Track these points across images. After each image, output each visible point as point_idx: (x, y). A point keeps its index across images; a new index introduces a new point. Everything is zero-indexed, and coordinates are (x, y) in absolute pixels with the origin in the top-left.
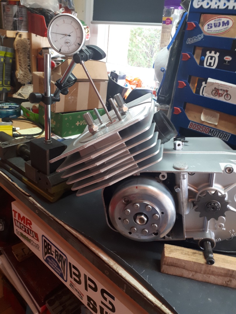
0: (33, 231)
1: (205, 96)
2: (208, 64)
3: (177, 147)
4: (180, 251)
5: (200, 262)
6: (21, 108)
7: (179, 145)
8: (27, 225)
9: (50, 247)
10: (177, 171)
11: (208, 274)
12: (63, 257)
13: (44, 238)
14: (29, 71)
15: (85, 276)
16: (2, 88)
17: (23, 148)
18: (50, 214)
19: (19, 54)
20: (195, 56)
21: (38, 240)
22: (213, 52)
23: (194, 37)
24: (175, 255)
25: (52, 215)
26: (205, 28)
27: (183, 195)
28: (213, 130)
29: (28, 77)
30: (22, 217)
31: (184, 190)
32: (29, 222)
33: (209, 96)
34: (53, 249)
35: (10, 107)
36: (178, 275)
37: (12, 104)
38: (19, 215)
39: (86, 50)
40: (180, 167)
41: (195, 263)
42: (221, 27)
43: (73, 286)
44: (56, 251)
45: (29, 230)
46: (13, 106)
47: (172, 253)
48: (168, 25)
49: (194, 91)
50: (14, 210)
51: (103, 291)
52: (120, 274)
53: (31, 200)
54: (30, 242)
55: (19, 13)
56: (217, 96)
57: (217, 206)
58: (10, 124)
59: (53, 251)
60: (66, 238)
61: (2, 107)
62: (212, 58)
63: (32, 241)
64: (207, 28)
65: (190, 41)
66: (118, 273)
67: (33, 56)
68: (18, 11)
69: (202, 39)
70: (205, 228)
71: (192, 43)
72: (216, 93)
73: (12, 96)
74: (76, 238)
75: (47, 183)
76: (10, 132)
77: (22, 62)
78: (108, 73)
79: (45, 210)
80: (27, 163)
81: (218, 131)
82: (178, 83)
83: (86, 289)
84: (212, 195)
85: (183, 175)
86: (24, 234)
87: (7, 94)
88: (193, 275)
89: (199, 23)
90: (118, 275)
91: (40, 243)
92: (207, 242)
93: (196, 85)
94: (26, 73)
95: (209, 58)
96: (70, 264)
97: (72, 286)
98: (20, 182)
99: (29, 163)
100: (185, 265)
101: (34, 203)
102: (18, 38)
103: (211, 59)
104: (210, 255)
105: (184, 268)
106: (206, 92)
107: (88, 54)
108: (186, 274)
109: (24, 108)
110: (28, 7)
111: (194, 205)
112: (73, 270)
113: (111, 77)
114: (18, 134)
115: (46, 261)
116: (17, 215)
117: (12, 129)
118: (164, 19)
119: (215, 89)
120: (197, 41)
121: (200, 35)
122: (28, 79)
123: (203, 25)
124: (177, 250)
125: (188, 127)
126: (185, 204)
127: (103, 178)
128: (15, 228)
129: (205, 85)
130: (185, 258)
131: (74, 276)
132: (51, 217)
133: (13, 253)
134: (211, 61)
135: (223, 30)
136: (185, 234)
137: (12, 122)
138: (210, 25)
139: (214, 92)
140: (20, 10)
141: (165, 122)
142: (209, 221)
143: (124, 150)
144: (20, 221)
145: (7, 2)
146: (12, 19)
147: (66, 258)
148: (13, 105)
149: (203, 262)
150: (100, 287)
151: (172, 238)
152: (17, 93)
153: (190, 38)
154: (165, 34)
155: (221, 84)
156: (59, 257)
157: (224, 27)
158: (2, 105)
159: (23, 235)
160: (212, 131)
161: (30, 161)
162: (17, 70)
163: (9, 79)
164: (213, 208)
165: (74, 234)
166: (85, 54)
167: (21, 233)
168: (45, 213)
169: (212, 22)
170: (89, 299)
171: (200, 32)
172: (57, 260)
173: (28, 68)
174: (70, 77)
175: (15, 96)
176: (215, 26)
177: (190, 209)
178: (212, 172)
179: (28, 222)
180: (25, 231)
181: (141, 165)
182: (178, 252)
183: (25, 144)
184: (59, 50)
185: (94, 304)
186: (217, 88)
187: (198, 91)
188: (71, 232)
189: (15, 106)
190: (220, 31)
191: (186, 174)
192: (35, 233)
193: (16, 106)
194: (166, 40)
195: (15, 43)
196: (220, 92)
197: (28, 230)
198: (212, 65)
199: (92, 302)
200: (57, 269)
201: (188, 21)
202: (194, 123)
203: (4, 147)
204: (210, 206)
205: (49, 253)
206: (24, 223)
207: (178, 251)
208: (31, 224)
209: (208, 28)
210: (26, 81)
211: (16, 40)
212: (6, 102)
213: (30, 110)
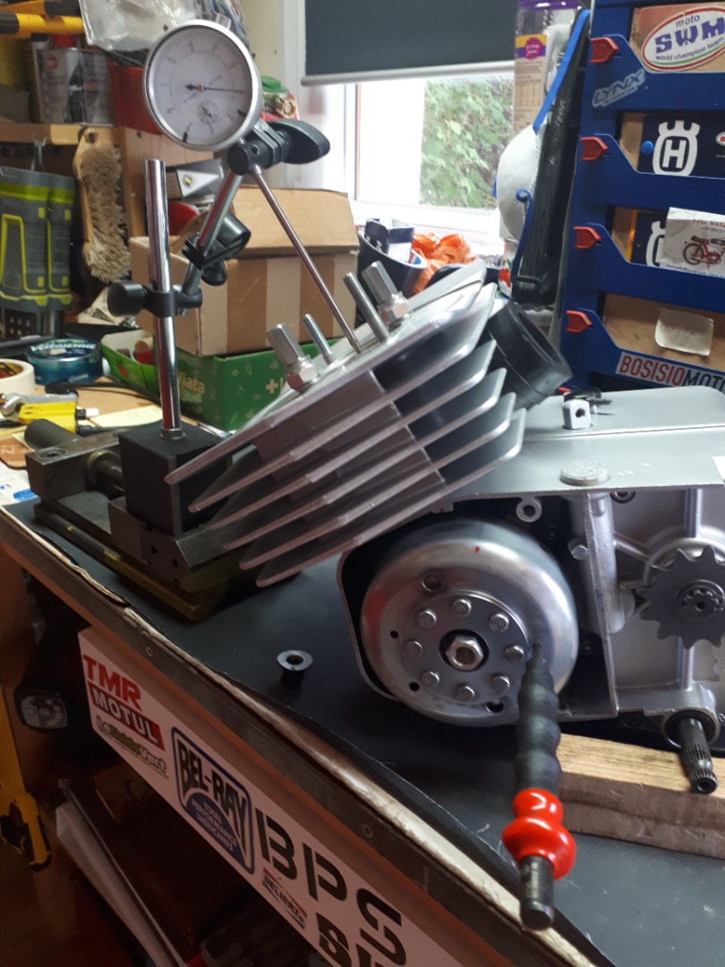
0: (144, 719)
1: (661, 267)
2: (666, 164)
3: (575, 421)
4: (600, 754)
5: (668, 787)
6: (102, 352)
7: (580, 413)
8: (126, 699)
9: (196, 764)
10: (574, 488)
11: (699, 824)
12: (236, 793)
13: (177, 736)
14: (122, 242)
15: (307, 850)
16: (46, 297)
17: (105, 462)
18: (188, 657)
19: (92, 192)
20: (621, 142)
21: (160, 745)
22: (679, 125)
23: (615, 84)
24: (583, 765)
25: (194, 659)
26: (649, 53)
27: (600, 568)
28: (698, 374)
29: (121, 260)
30: (110, 675)
31: (600, 551)
32: (133, 690)
33: (676, 265)
34: (207, 769)
35: (67, 349)
36: (599, 834)
37: (74, 341)
38: (102, 669)
39: (266, 132)
40: (583, 475)
41: (652, 789)
42: (700, 42)
43: (272, 885)
44: (215, 776)
45: (134, 715)
46: (77, 348)
47: (574, 760)
48: (535, 60)
49: (627, 255)
50: (86, 658)
51: (364, 897)
52: (408, 834)
53: (129, 617)
54: (140, 754)
55: (85, 70)
56: (701, 264)
57: (714, 596)
58: (68, 399)
59: (206, 778)
60: (238, 729)
61: (46, 353)
62: (676, 142)
63: (144, 748)
64: (655, 49)
65: (603, 98)
66: (400, 831)
67: (133, 195)
68: (82, 66)
69: (640, 87)
70: (681, 677)
71: (612, 101)
72: (700, 252)
73: (77, 320)
74: (269, 726)
75: (175, 564)
76: (67, 422)
77: (100, 216)
78: (358, 228)
79: (172, 645)
80: (114, 505)
81: (712, 374)
82: (573, 233)
83: (313, 893)
84: (693, 561)
85: (595, 503)
86: (122, 728)
87: (61, 315)
88: (648, 833)
89: (628, 39)
90: (401, 838)
91: (168, 755)
92: (690, 722)
93: (632, 233)
94: (114, 249)
95: (669, 143)
96: (259, 814)
97: (269, 887)
98: (98, 565)
99: (121, 503)
100: (619, 799)
101: (138, 624)
102: (84, 146)
103: (675, 147)
104: (701, 763)
105: (616, 807)
106: (664, 255)
107: (273, 145)
108: (623, 826)
109: (111, 351)
110: (110, 48)
111: (639, 601)
112: (270, 833)
113: (368, 238)
114: (93, 426)
115: (190, 809)
116: (96, 669)
117: (73, 411)
118: (521, 41)
119: (693, 242)
120: (626, 94)
121: (634, 75)
122: (120, 267)
123: (640, 44)
124: (591, 749)
125: (618, 372)
126: (608, 599)
127: (334, 524)
128: (94, 711)
129: (662, 232)
130: (618, 773)
131: (273, 853)
132: (190, 664)
133: (99, 795)
134: (674, 153)
135: (708, 50)
136: (615, 697)
137: (77, 394)
138: (664, 40)
139: (691, 250)
140: (87, 61)
141: (528, 336)
142: (692, 650)
143: (394, 429)
144: (106, 689)
145: (48, 41)
146: (65, 90)
147: (245, 797)
148: (79, 344)
149: (680, 786)
150: (354, 883)
151: (574, 713)
152: (89, 310)
153: (601, 87)
154: (525, 88)
155: (712, 223)
156: (224, 795)
157: (711, 40)
158: (46, 347)
159: (118, 732)
160: (693, 376)
161: (123, 498)
162: (88, 241)
163: (66, 270)
164: (701, 605)
165: (261, 715)
166: (264, 145)
167: (111, 726)
168: (172, 654)
169: (671, 29)
170: (324, 924)
171: (634, 64)
172: (219, 805)
173: (120, 234)
174: (225, 228)
175: (85, 318)
176: (680, 41)
177: (625, 614)
178: (690, 483)
179: (130, 689)
180: (122, 720)
181: (452, 473)
182: (594, 758)
183: (112, 453)
184: (181, 138)
185: (339, 940)
186: (700, 236)
187: (639, 253)
188: (252, 707)
189: (84, 346)
190: (698, 55)
191: (603, 498)
192: (151, 723)
193: (87, 346)
194: (528, 108)
195: (78, 160)
196: (711, 248)
197: (130, 717)
198: (679, 165)
199: (332, 934)
200: (221, 834)
201: (593, 36)
202: (633, 357)
203: (44, 461)
204: (689, 597)
205: (196, 785)
206: (118, 694)
207: (594, 753)
208: (139, 697)
209: (659, 50)
210: (114, 271)
211: (80, 151)
212: (61, 337)
213: (129, 356)
